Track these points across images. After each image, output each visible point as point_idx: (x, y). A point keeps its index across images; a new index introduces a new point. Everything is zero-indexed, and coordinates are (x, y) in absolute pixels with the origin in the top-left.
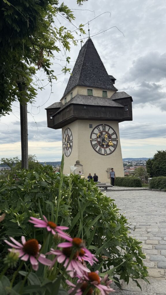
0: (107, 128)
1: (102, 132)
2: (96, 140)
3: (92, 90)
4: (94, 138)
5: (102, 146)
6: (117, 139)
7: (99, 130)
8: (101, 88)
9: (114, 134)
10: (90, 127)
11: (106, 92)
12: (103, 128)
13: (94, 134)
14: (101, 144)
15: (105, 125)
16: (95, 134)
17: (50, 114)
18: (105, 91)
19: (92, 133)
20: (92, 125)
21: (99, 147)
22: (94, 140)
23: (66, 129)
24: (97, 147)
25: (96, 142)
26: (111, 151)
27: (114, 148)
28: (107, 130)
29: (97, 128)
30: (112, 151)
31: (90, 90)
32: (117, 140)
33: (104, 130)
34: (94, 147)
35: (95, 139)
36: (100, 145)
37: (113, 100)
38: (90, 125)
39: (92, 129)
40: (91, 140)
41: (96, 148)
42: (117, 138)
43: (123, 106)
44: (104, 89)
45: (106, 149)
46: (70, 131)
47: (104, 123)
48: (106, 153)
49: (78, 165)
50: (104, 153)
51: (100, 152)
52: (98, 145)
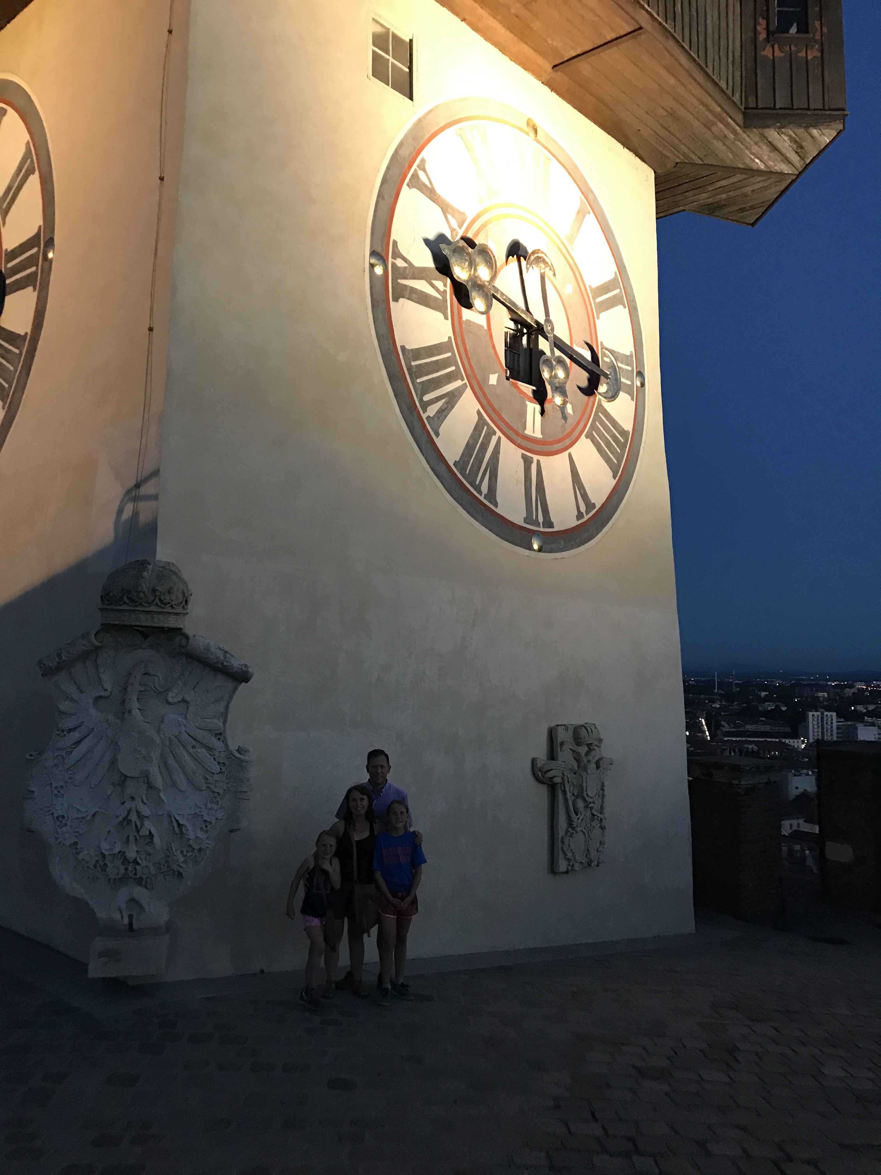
2: (443, 294)
9: (621, 301)
10: (380, 71)
19: (406, 165)
21: (469, 408)
22: (422, 286)
24: (451, 399)
25: (438, 328)
26: (588, 504)
27: (614, 472)
34: (409, 387)
39: (399, 115)
41: (436, 423)
45: (545, 463)
48: (541, 519)
49: (142, 654)
50: (526, 521)
51: (484, 488)
52: (458, 383)
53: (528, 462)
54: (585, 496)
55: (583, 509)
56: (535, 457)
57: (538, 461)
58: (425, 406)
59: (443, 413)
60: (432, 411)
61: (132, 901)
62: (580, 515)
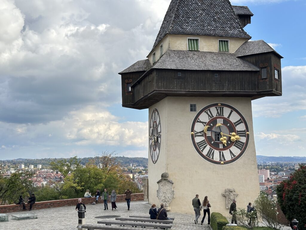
0: (226, 112)
1: (216, 118)
2: (203, 134)
3: (197, 40)
4: (198, 132)
5: (216, 146)
6: (248, 133)
7: (209, 116)
8: (215, 36)
9: (242, 122)
10: (191, 110)
11: (227, 41)
12: (219, 111)
13: (198, 123)
14: (212, 142)
15: (222, 104)
16: (201, 122)
17: (128, 83)
18: (224, 41)
19: (196, 120)
20: (195, 106)
21: (208, 147)
22: (199, 134)
23: (154, 111)
24: (205, 147)
25: (203, 138)
26: (234, 156)
27: (241, 150)
28: (226, 115)
29: (205, 112)
30: (237, 155)
31: (193, 40)
32: (248, 135)
33: (220, 115)
34: (198, 147)
35: (200, 132)
36: (211, 145)
37: (239, 57)
38: (191, 106)
39: (195, 114)
40: (192, 136)
41: (202, 151)
42: (248, 131)
43: (258, 70)
44: (222, 36)
45: (224, 152)
46: (158, 115)
47: (219, 101)
48: (223, 160)
49: (165, 181)
50: (219, 161)
51: (211, 157)
52: (206, 145)
53: (220, 152)
54: (233, 155)
55: (233, 157)
56: (222, 151)
57: (222, 152)
58: (200, 149)
59: (203, 149)
60: (201, 149)
61: (165, 204)
62: (232, 158)
